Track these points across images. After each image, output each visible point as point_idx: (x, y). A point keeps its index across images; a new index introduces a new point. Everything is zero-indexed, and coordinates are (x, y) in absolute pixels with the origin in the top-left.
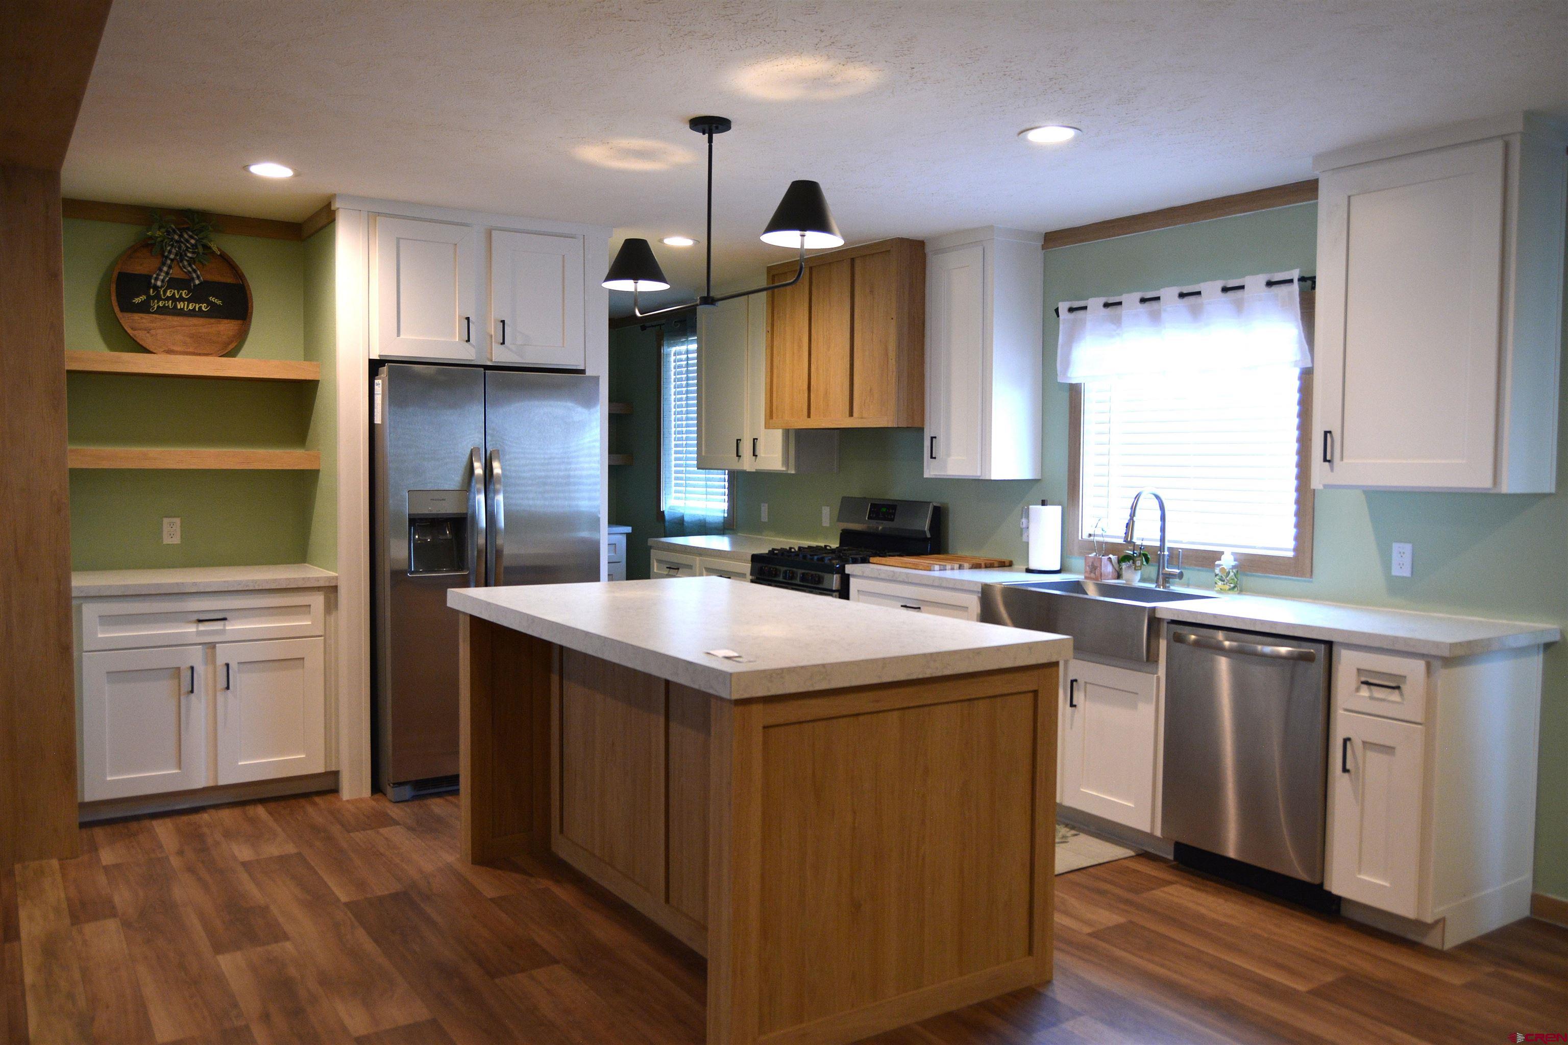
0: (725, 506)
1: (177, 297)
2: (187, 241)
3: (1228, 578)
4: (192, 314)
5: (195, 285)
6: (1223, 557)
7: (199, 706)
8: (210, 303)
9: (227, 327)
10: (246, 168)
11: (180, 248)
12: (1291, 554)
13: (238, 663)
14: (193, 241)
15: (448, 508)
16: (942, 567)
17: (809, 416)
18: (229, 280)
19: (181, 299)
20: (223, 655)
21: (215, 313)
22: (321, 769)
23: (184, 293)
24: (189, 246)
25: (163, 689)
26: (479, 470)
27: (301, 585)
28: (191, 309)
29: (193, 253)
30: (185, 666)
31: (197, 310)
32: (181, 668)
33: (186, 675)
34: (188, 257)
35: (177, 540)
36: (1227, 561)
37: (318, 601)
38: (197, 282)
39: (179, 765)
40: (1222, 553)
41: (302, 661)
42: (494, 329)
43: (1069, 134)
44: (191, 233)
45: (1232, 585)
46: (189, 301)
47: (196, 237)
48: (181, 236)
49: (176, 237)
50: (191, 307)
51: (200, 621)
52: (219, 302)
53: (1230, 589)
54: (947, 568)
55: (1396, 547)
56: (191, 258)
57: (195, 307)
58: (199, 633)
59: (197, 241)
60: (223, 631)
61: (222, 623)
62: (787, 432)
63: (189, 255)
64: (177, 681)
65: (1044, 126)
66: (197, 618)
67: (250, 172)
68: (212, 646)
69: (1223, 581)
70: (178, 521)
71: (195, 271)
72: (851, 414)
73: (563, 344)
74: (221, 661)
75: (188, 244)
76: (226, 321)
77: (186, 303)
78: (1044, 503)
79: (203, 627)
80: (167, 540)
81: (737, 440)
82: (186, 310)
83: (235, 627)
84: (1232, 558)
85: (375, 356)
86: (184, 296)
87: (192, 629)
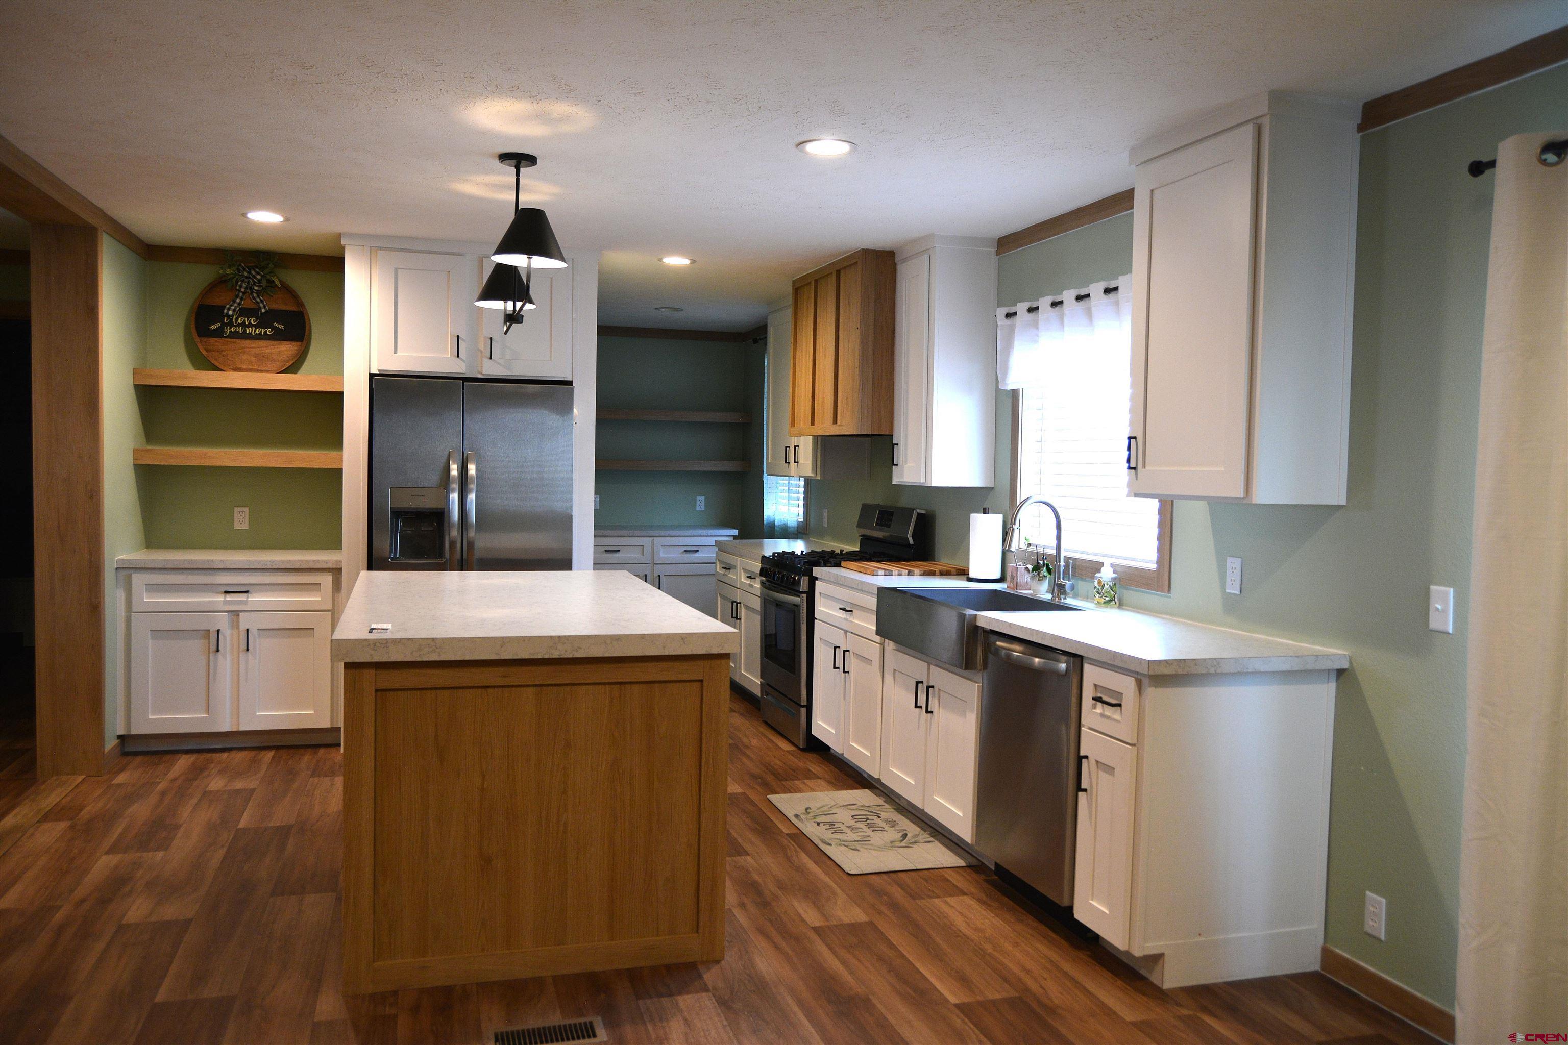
0: (801, 510)
1: (247, 323)
2: (254, 277)
3: (1103, 591)
4: (259, 337)
5: (262, 313)
6: (1102, 569)
7: (225, 663)
8: (274, 328)
9: (286, 349)
10: (244, 215)
11: (248, 283)
12: (1154, 566)
13: (258, 629)
14: (259, 277)
15: (428, 502)
17: (813, 424)
18: (291, 307)
19: (250, 325)
20: (245, 621)
21: (279, 336)
22: (327, 725)
23: (252, 320)
24: (256, 281)
25: (196, 646)
26: (454, 471)
27: (312, 566)
28: (258, 333)
29: (259, 286)
30: (213, 629)
31: (263, 334)
32: (210, 631)
33: (213, 636)
34: (255, 290)
35: (245, 526)
36: (1106, 574)
37: (327, 580)
38: (263, 311)
39: (208, 711)
40: (1102, 564)
41: (312, 631)
42: (483, 346)
43: (845, 147)
44: (257, 270)
45: (1107, 599)
46: (256, 326)
47: (261, 273)
48: (249, 273)
49: (246, 274)
50: (257, 332)
51: (226, 592)
52: (282, 327)
53: (1104, 603)
54: (894, 573)
55: (1229, 560)
56: (257, 290)
57: (261, 331)
58: (225, 602)
59: (262, 276)
60: (245, 602)
61: (245, 595)
63: (256, 288)
64: (207, 641)
65: (822, 139)
66: (224, 590)
67: (248, 218)
68: (236, 613)
69: (1100, 594)
70: (246, 510)
71: (262, 302)
72: (835, 422)
73: (551, 357)
74: (243, 628)
75: (255, 280)
76: (286, 343)
77: (254, 328)
78: (985, 511)
79: (229, 598)
80: (237, 526)
81: (786, 447)
82: (253, 334)
83: (256, 598)
84: (1111, 570)
85: (375, 371)
86: (252, 322)
87: (221, 598)
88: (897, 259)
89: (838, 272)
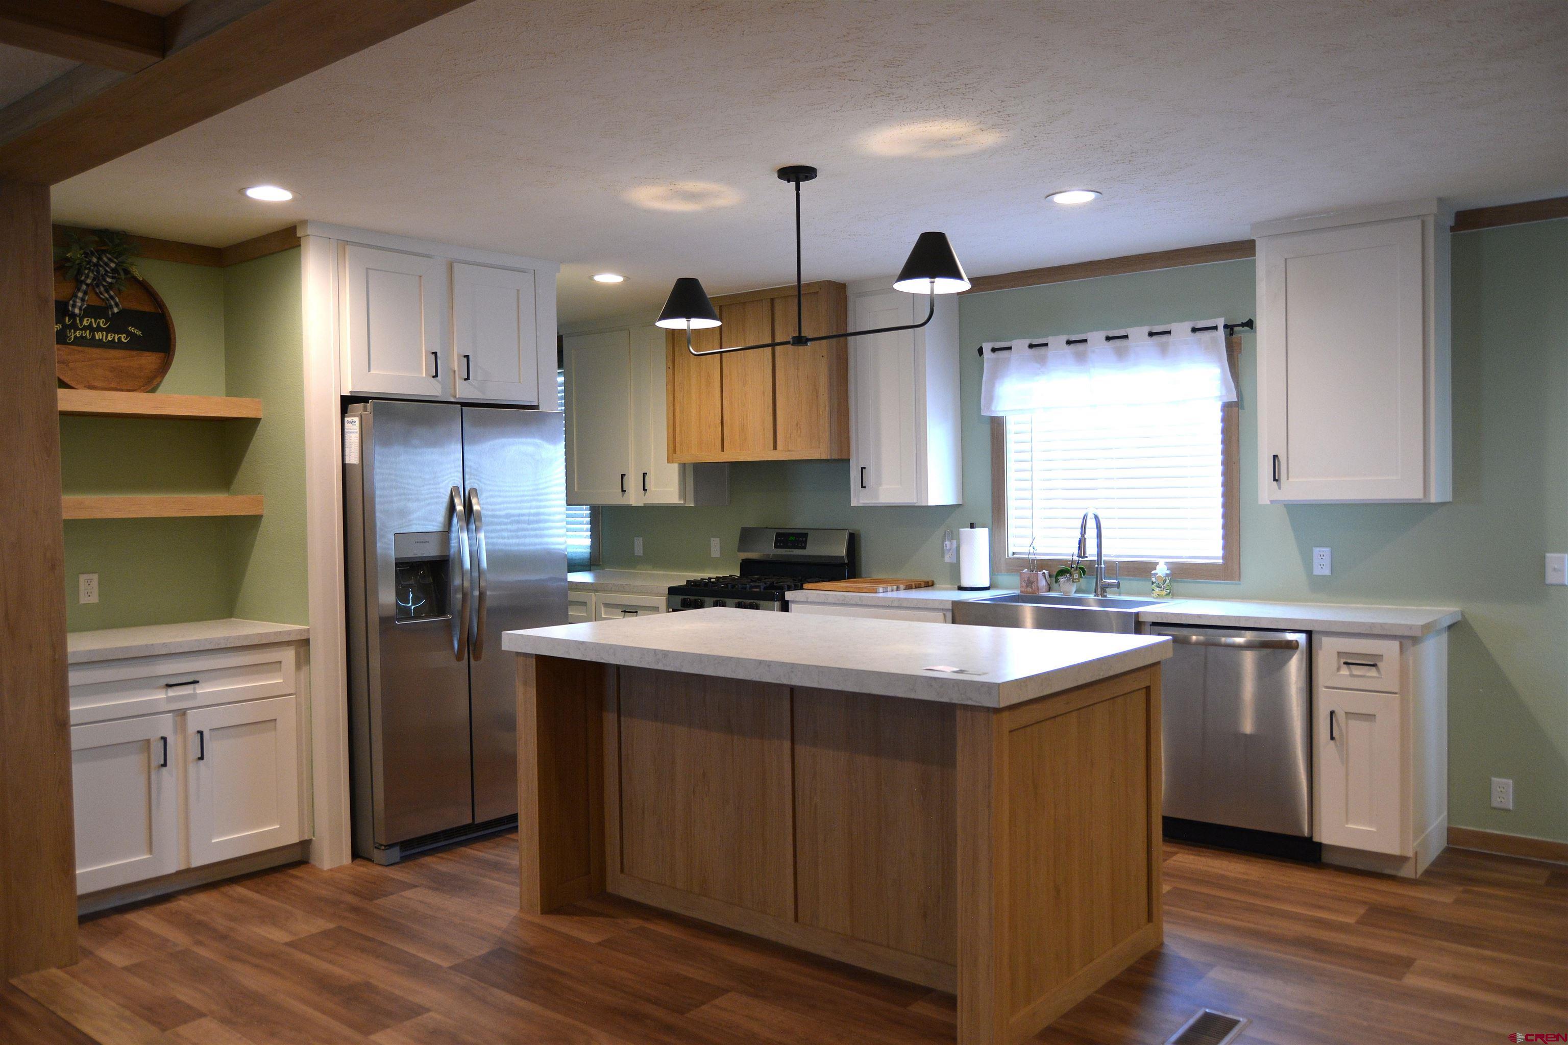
0: (588, 542)
1: (95, 326)
2: (107, 264)
3: (1164, 585)
4: (111, 345)
5: (113, 314)
6: (1157, 567)
7: (169, 779)
8: (129, 334)
9: (149, 360)
10: (242, 191)
11: (98, 272)
12: (1220, 561)
13: (210, 730)
14: (113, 265)
15: (431, 551)
16: (884, 589)
17: (723, 450)
18: (146, 307)
19: (99, 329)
20: (195, 721)
21: (135, 345)
22: (295, 840)
23: (101, 321)
24: (109, 270)
25: (134, 762)
27: (272, 640)
28: (110, 339)
29: (113, 278)
30: (155, 736)
31: (117, 341)
32: (151, 740)
33: (157, 747)
34: (107, 282)
35: (97, 599)
36: (1162, 570)
37: (288, 656)
38: (116, 310)
39: (150, 851)
40: (1157, 563)
41: (273, 723)
42: (457, 364)
43: (1089, 197)
44: (109, 256)
45: (1168, 591)
46: (108, 330)
47: (115, 260)
48: (100, 259)
49: (95, 260)
50: (110, 338)
51: (169, 686)
52: (139, 333)
53: (1167, 595)
54: (889, 590)
55: (1316, 550)
56: (111, 283)
57: (114, 337)
58: (169, 700)
59: (117, 264)
60: (194, 696)
61: (191, 686)
62: (683, 467)
63: (109, 280)
64: (146, 755)
65: (1068, 191)
66: (166, 683)
67: (245, 195)
68: (182, 713)
69: (1161, 588)
70: (95, 577)
71: (112, 298)
72: (775, 448)
73: (520, 379)
74: (192, 728)
75: (107, 268)
76: (147, 354)
77: (105, 333)
78: (972, 526)
79: (172, 693)
80: (87, 600)
81: (622, 475)
82: (104, 341)
83: (205, 689)
84: (1165, 567)
85: (346, 393)
86: (102, 325)
87: (161, 695)
88: (850, 292)
89: (772, 300)
